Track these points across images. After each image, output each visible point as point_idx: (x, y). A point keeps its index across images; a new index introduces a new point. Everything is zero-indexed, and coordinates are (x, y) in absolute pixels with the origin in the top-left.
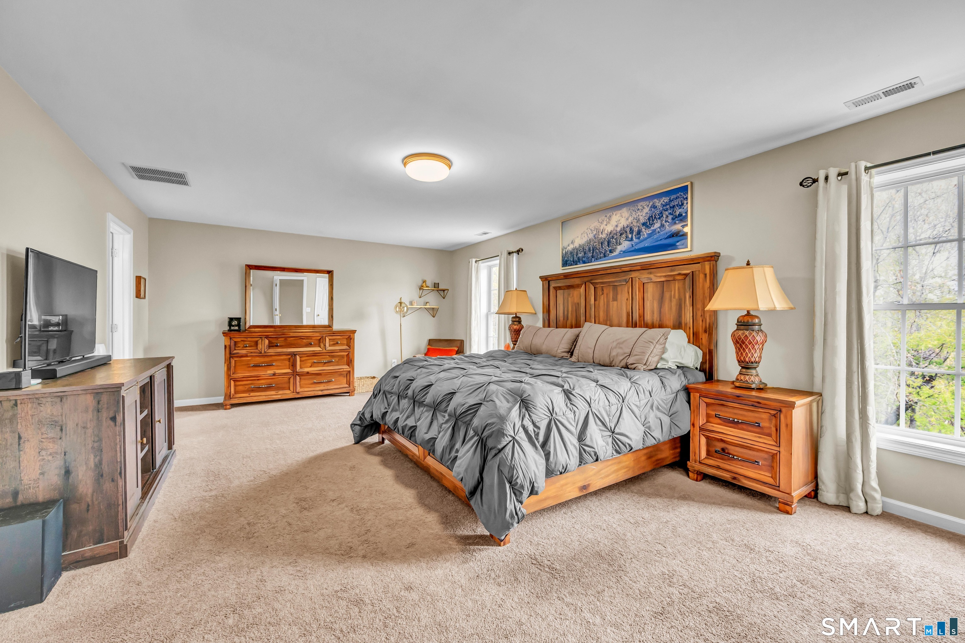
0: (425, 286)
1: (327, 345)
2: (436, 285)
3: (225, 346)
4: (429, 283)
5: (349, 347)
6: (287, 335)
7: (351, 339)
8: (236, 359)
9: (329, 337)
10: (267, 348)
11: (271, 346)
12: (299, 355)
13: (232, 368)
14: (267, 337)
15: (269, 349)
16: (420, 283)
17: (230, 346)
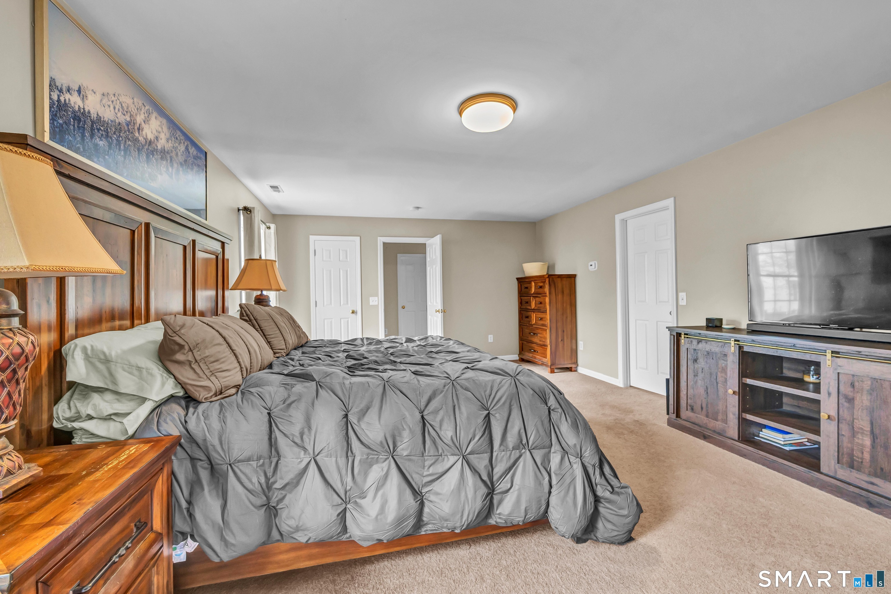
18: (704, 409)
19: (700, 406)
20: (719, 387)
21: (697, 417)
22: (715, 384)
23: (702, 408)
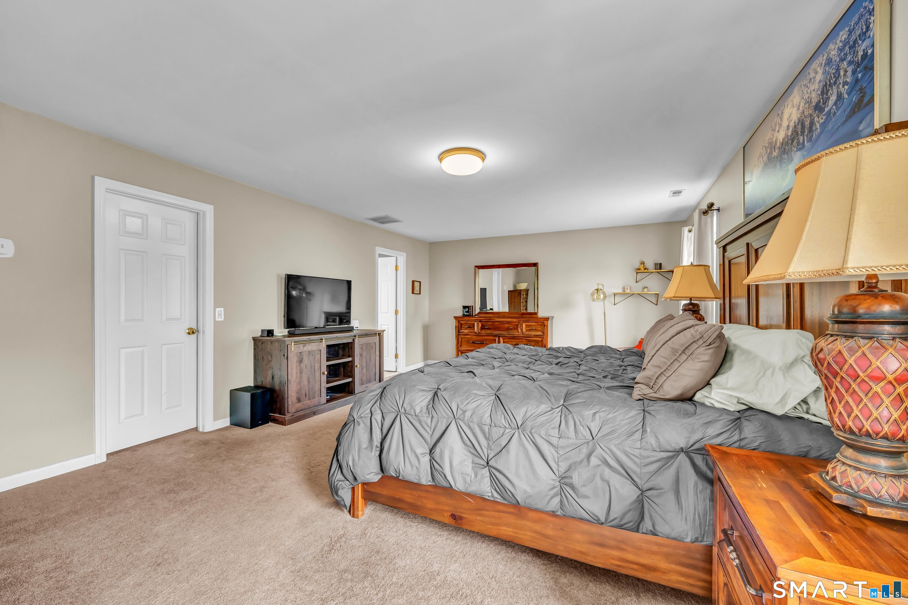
0: (642, 268)
1: (524, 330)
2: (659, 266)
3: (456, 326)
4: (650, 265)
5: (543, 333)
6: (492, 320)
7: (545, 326)
8: (462, 336)
9: (525, 323)
10: (480, 330)
11: (483, 328)
12: (502, 337)
13: (460, 343)
14: (480, 321)
15: (482, 330)
16: (637, 265)
17: (458, 326)
18: (307, 395)
19: (304, 393)
20: (316, 374)
21: (303, 404)
22: (314, 373)
23: (306, 395)
